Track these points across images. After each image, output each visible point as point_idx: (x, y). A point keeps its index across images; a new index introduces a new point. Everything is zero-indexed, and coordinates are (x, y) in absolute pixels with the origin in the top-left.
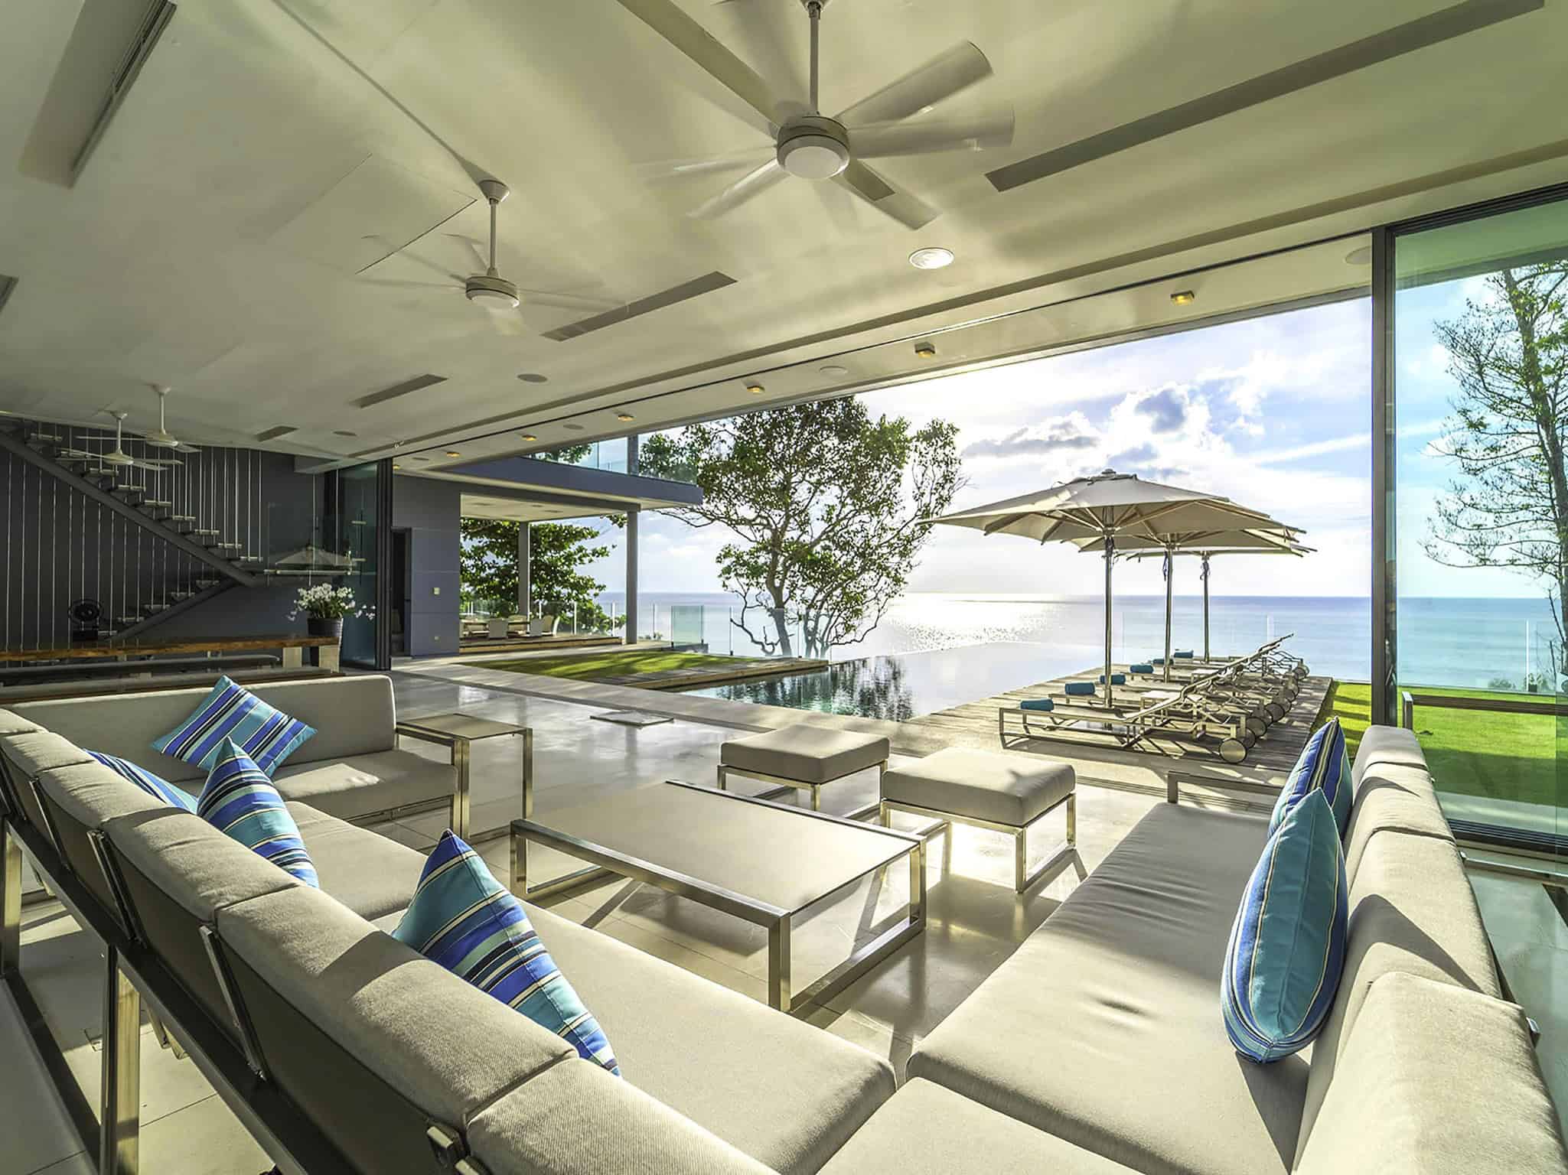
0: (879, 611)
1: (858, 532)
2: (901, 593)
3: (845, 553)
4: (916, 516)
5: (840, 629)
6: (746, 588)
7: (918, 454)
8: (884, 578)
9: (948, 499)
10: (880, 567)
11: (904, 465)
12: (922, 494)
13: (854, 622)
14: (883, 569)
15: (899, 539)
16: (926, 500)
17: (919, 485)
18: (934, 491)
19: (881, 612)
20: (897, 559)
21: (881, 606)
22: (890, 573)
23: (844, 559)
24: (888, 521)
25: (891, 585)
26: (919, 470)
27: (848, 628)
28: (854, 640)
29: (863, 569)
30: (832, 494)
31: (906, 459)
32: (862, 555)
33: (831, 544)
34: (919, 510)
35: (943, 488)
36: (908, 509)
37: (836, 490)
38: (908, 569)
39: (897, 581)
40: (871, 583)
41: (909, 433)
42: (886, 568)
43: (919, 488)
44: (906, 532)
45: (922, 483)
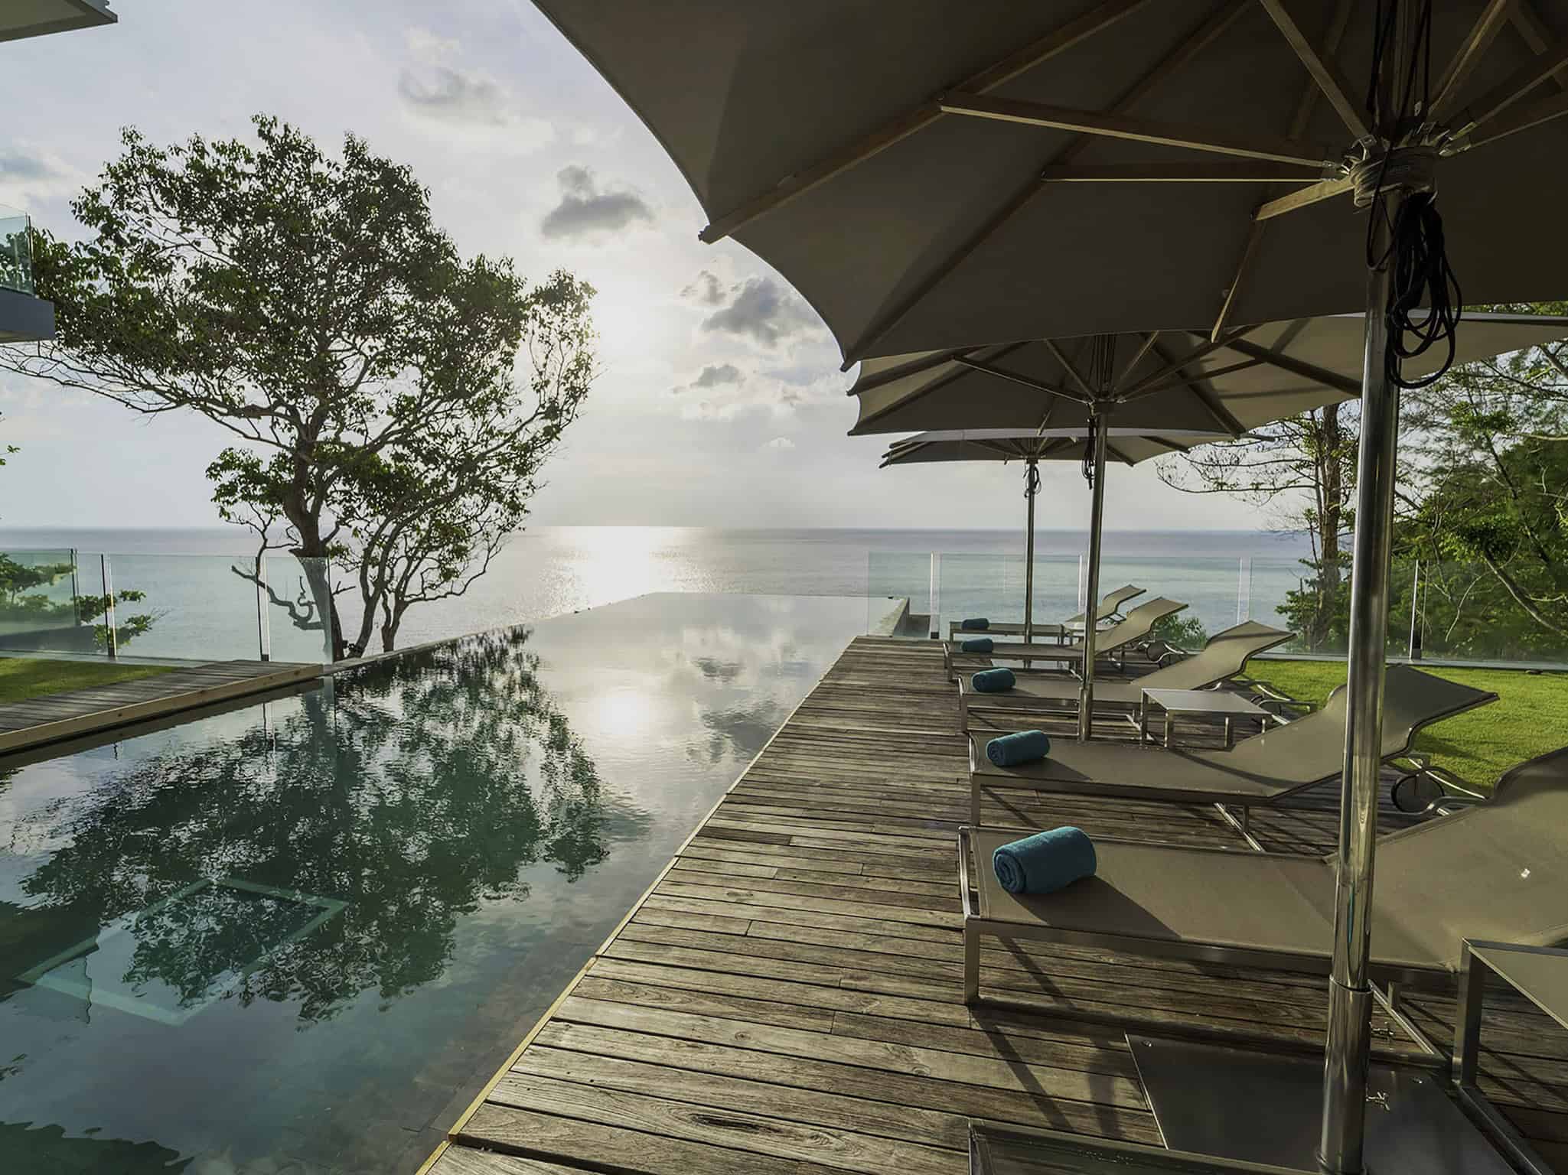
0: (489, 550)
1: (451, 436)
2: (521, 524)
3: (432, 466)
4: (537, 414)
5: (434, 576)
6: (266, 517)
7: (537, 324)
8: (494, 505)
9: (584, 391)
10: (488, 487)
11: (520, 342)
12: (547, 383)
13: (457, 564)
14: (492, 492)
15: (513, 448)
16: (551, 391)
17: (542, 369)
18: (562, 380)
19: (493, 552)
20: (513, 477)
21: (491, 543)
22: (503, 496)
23: (432, 475)
24: (498, 422)
25: (506, 514)
26: (540, 349)
27: (447, 575)
28: (451, 593)
29: (460, 491)
30: (408, 381)
31: (522, 333)
32: (459, 471)
33: (406, 451)
34: (543, 406)
35: (577, 377)
36: (525, 404)
37: (414, 373)
38: (530, 491)
39: (515, 508)
40: (475, 511)
41: (524, 293)
42: (497, 490)
43: (541, 373)
44: (524, 438)
45: (545, 365)
